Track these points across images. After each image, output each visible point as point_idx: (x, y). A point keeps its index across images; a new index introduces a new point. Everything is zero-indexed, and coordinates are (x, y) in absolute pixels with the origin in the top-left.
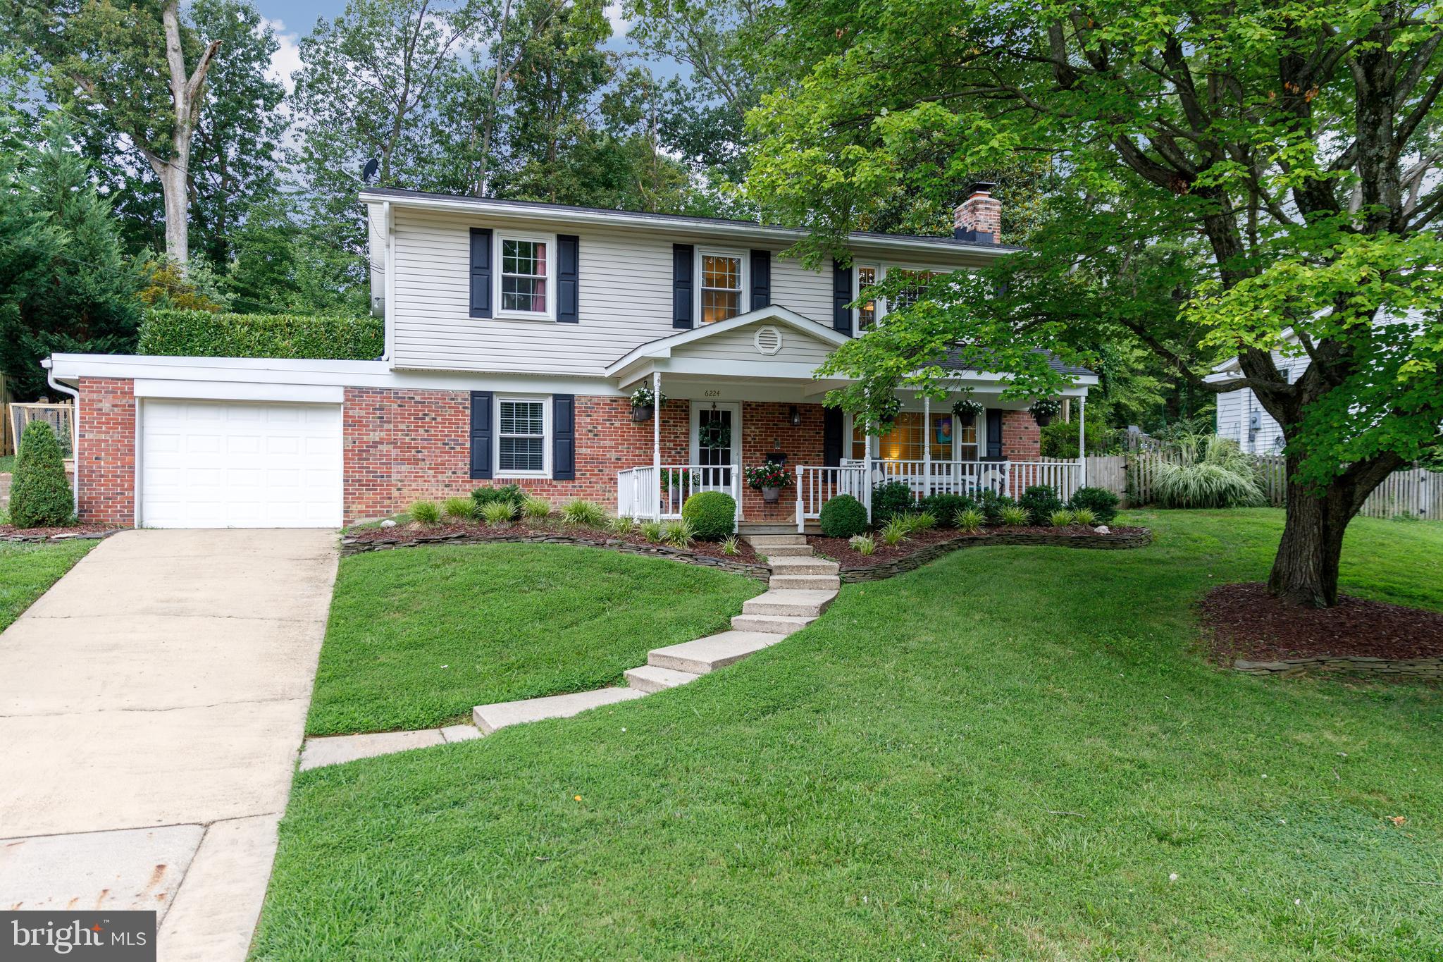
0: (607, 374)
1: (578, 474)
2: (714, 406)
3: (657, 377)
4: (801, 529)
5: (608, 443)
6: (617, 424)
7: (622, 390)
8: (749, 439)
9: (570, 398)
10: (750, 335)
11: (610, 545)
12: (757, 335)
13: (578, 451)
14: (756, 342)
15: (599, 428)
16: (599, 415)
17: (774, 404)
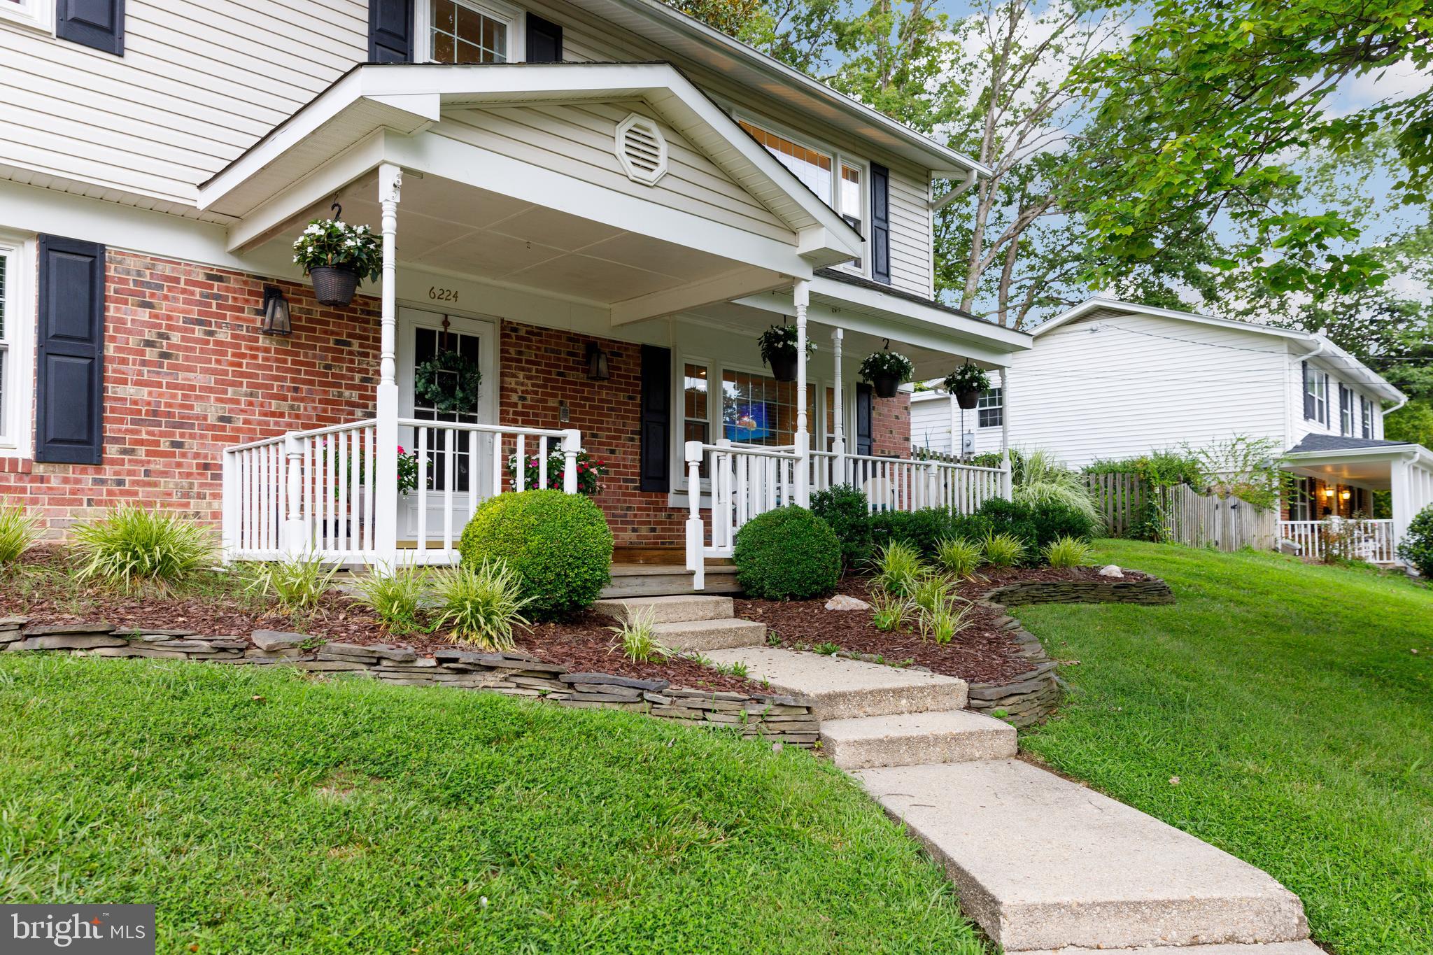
0: (203, 200)
1: (111, 451)
2: (446, 323)
3: (388, 181)
4: (699, 583)
5: (198, 379)
6: (224, 335)
7: (240, 252)
8: (514, 398)
9: (92, 253)
10: (606, 128)
11: (272, 652)
12: (621, 131)
13: (112, 389)
14: (620, 147)
15: (176, 338)
16: (176, 307)
17: (559, 334)
